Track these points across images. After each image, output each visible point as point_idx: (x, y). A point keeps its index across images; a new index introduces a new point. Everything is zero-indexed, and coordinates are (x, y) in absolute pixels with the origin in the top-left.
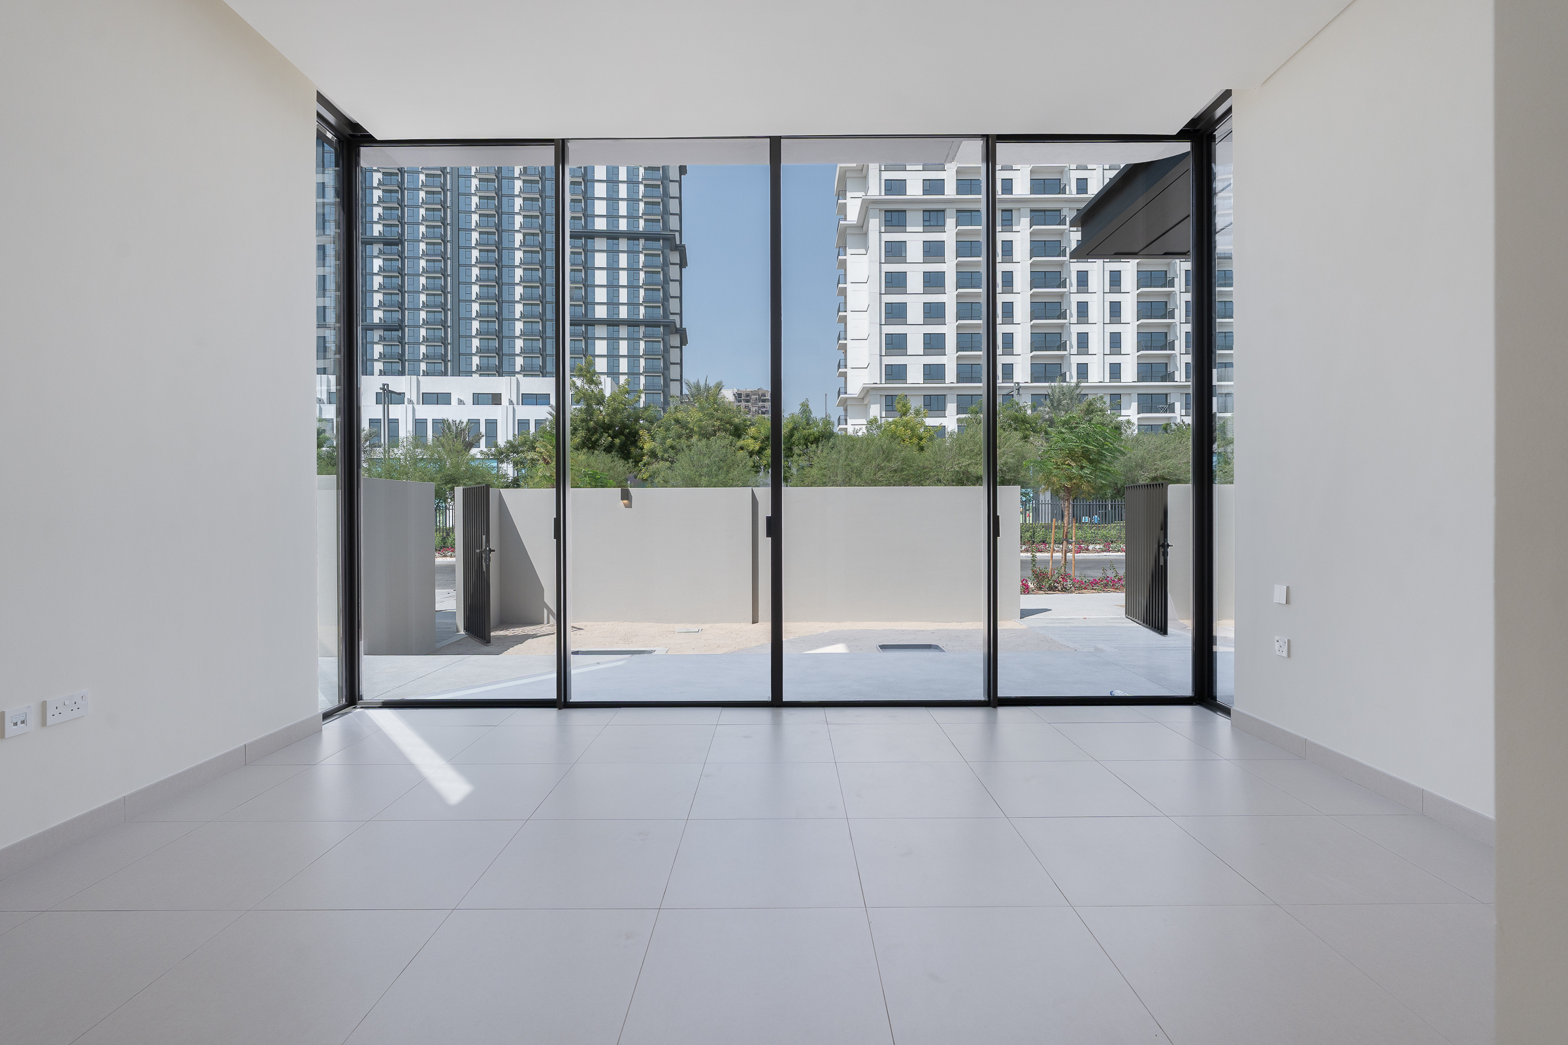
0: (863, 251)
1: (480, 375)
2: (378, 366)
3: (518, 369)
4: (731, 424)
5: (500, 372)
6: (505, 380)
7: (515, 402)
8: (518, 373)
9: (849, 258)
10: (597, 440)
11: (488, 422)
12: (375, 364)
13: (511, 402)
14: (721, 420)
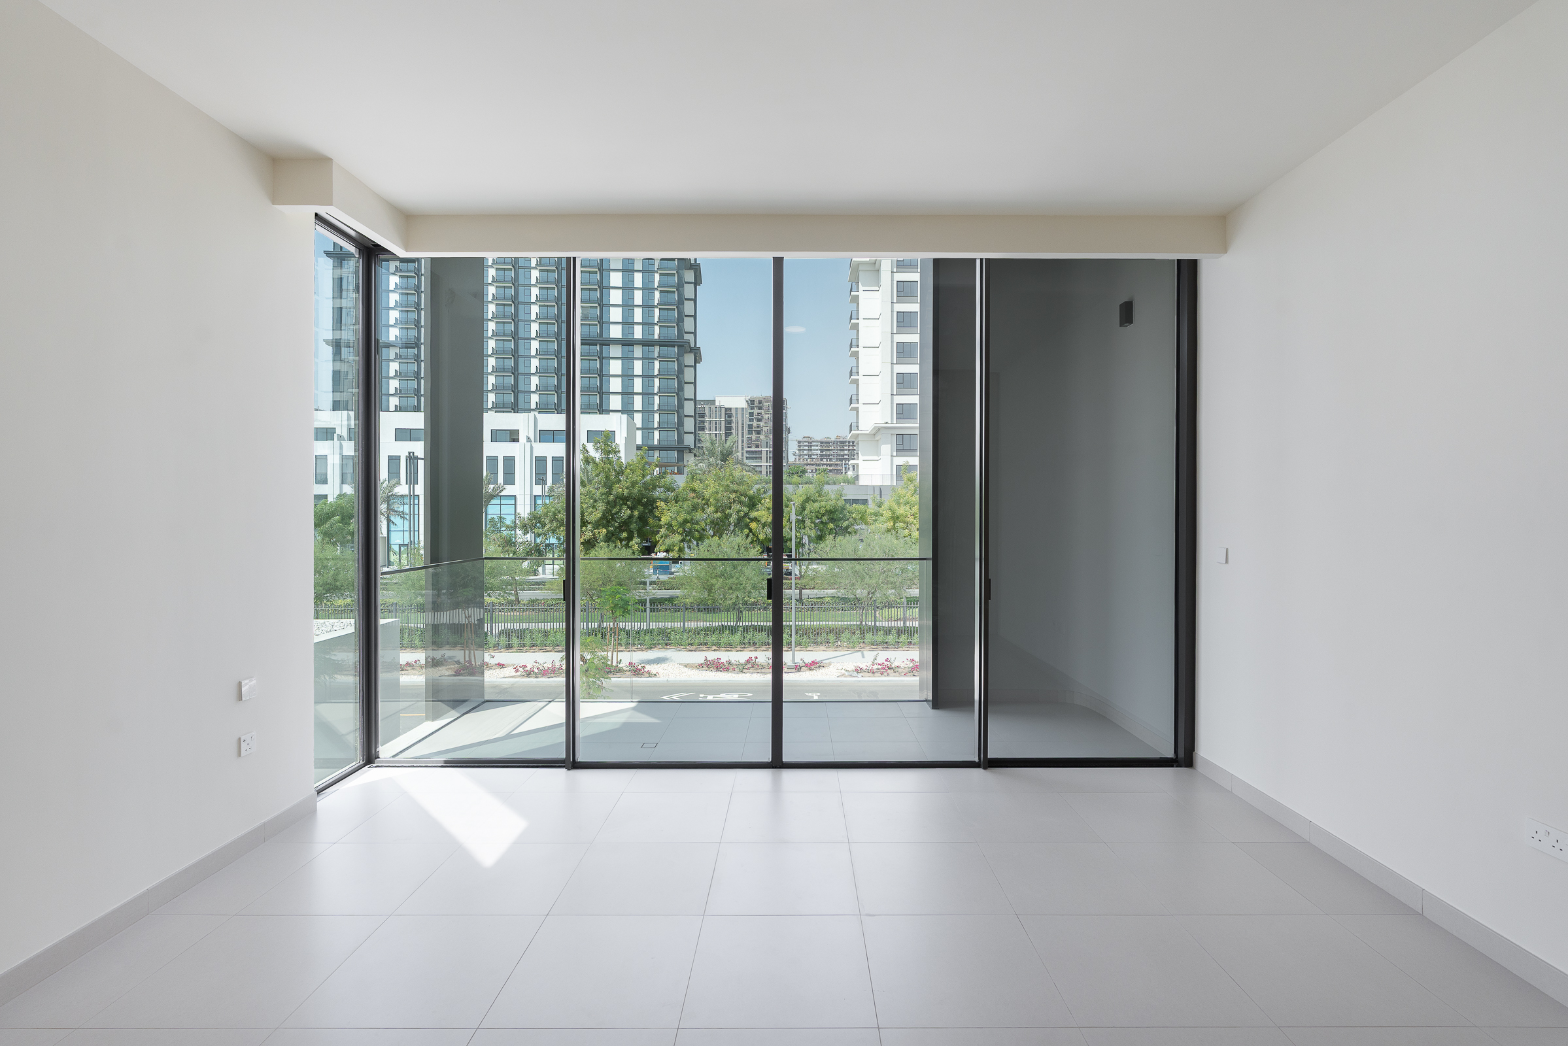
0: (877, 288)
1: (496, 412)
2: (394, 401)
3: (533, 406)
4: (746, 496)
5: (515, 408)
6: (521, 416)
7: (532, 439)
8: (533, 410)
9: (861, 294)
10: (617, 513)
11: (506, 459)
12: (391, 399)
13: (529, 439)
14: (736, 492)
